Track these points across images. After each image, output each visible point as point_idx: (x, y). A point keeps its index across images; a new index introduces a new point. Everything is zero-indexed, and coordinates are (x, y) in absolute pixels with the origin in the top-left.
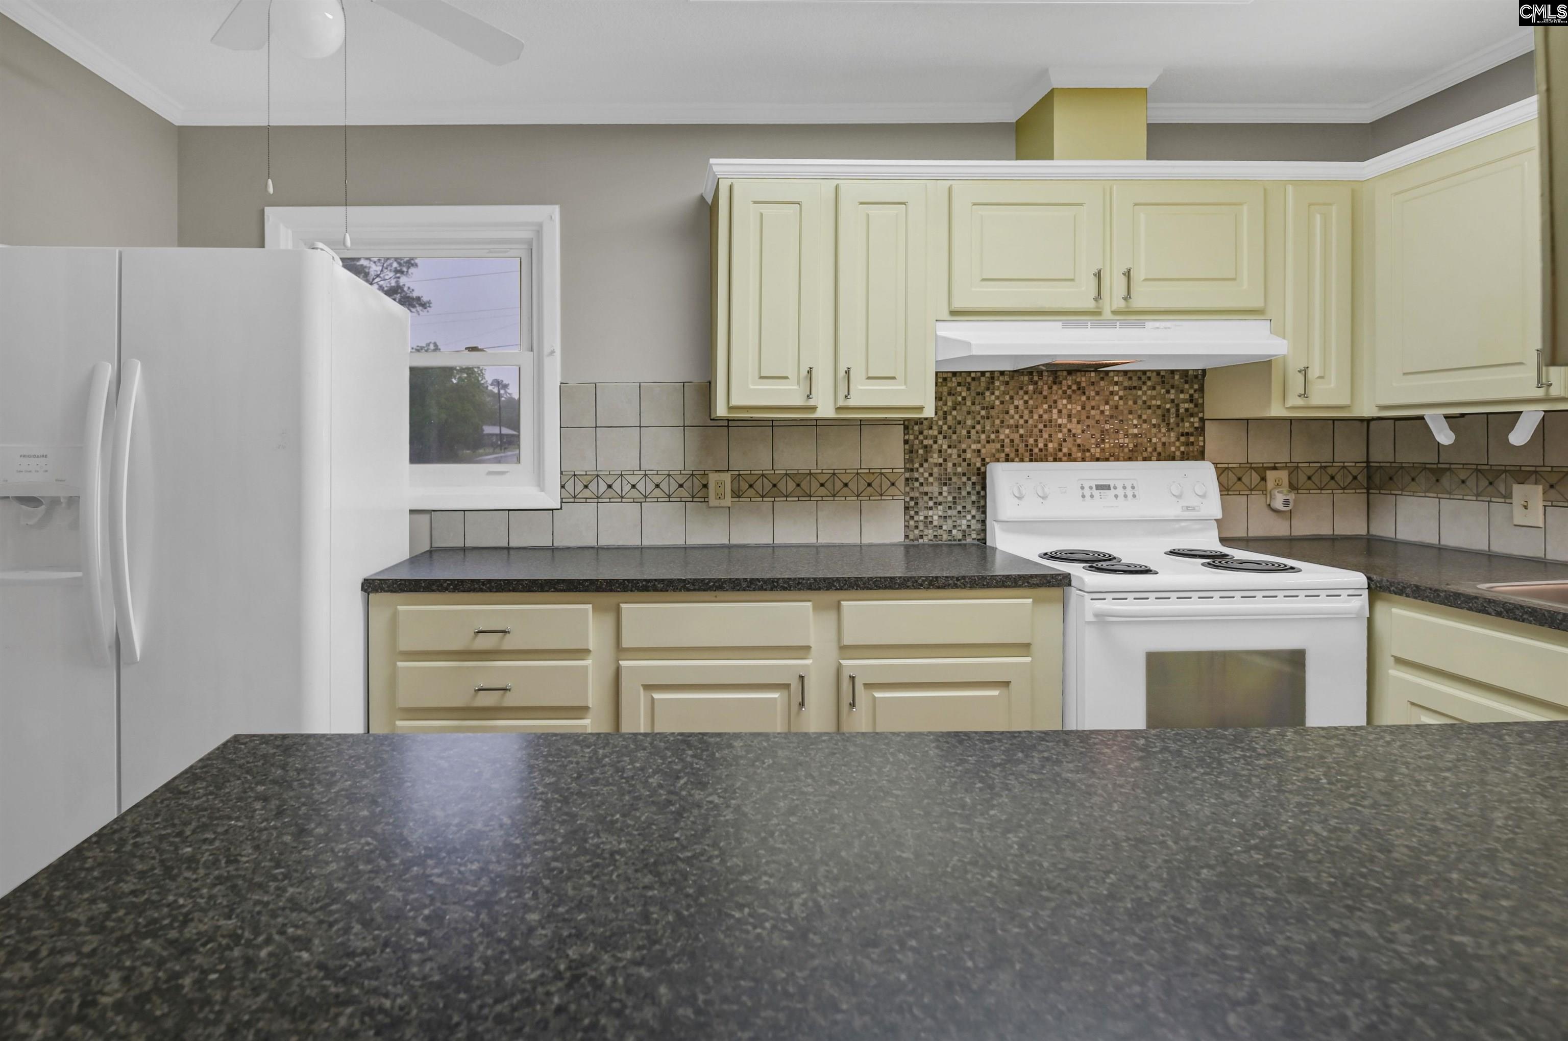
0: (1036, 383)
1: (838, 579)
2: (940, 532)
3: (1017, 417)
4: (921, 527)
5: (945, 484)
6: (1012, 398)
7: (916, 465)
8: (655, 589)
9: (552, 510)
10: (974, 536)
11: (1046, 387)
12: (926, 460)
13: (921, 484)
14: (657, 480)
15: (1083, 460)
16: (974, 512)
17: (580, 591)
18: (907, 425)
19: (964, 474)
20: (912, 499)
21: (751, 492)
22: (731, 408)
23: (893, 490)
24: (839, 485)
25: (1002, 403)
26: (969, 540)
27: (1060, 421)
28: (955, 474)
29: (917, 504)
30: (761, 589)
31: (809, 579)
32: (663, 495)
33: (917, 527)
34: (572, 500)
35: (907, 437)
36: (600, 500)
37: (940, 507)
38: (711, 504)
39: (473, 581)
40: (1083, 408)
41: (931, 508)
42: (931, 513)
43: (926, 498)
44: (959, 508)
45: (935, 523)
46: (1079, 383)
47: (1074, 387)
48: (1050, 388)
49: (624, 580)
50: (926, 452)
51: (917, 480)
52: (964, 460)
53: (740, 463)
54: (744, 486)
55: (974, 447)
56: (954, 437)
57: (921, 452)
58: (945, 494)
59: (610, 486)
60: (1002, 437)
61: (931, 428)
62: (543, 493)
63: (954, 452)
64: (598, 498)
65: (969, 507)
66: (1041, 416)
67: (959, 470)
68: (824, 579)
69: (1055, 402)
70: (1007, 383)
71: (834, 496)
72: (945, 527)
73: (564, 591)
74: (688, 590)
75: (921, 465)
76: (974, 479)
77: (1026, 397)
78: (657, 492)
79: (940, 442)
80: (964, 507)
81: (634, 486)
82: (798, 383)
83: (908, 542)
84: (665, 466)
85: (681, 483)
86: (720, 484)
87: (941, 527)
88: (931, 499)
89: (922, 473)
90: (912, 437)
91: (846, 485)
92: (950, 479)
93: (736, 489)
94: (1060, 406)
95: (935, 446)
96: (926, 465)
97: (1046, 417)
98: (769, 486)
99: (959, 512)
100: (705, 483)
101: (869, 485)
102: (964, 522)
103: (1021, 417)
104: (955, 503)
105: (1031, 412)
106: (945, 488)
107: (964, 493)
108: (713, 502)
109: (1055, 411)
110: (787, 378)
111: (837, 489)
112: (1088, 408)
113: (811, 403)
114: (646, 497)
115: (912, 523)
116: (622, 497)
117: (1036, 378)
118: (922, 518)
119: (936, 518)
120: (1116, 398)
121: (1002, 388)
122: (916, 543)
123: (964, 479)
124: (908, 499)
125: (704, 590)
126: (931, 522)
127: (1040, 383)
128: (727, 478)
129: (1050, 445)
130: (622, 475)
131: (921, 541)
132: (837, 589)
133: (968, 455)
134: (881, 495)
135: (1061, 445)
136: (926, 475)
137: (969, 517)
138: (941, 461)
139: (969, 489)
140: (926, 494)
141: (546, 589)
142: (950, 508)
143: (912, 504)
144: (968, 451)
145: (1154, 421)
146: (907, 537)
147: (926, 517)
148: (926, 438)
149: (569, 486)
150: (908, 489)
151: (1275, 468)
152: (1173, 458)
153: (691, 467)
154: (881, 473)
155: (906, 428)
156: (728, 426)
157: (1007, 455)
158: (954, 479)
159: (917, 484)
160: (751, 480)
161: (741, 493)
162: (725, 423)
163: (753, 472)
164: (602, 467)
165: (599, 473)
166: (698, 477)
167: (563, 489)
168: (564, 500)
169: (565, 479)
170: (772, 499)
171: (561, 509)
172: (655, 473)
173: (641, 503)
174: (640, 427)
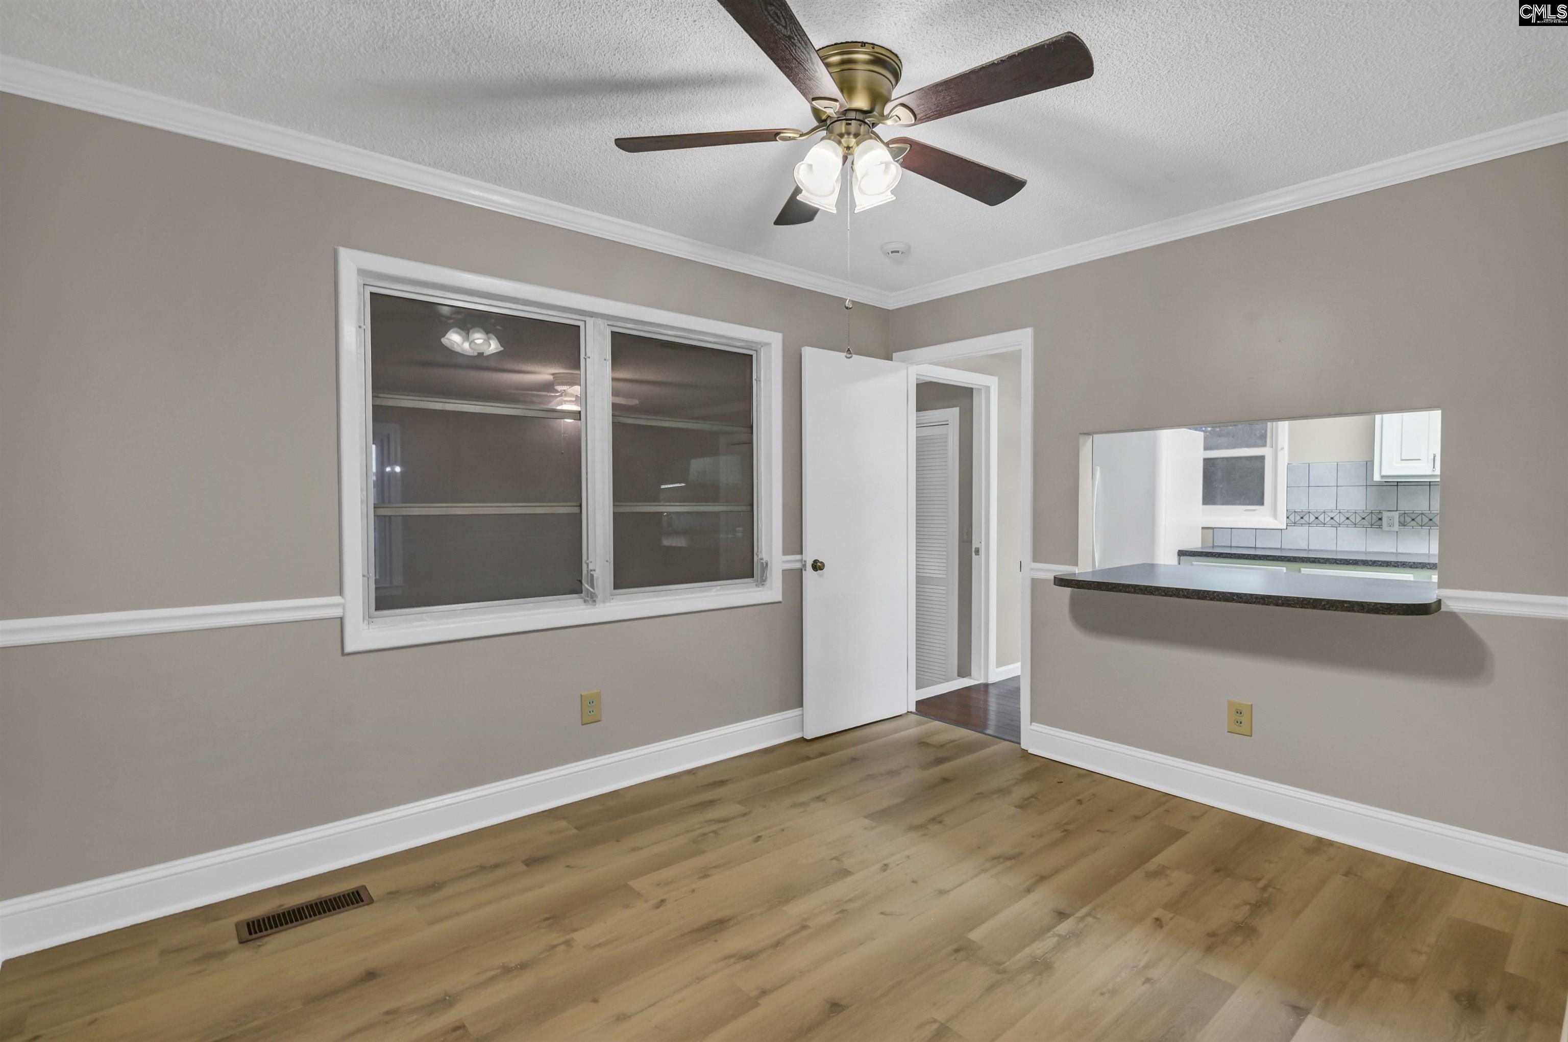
1: (1429, 564)
8: (1319, 563)
9: (1281, 529)
14: (1348, 515)
17: (1279, 561)
21: (1413, 523)
22: (1382, 477)
30: (1380, 565)
31: (1410, 562)
32: (1351, 523)
34: (1293, 525)
36: (1310, 525)
39: (1227, 553)
49: (1302, 557)
53: (1404, 506)
54: (1408, 519)
59: (1317, 518)
62: (1276, 521)
68: (1420, 563)
73: (1270, 560)
74: (1338, 564)
78: (1347, 522)
81: (1332, 518)
82: (1428, 462)
84: (1353, 507)
85: (1363, 517)
86: (1391, 518)
93: (1402, 520)
98: (1426, 520)
100: (1380, 517)
108: (1385, 528)
110: (1420, 460)
114: (1340, 524)
116: (1324, 524)
125: (1347, 564)
128: (1396, 515)
130: (1324, 512)
132: (1428, 569)
141: (1263, 558)
149: (1292, 517)
153: (1371, 507)
156: (1397, 485)
160: (1413, 516)
161: (1406, 524)
162: (1396, 484)
163: (1415, 512)
164: (1312, 508)
165: (1311, 511)
166: (1376, 514)
167: (1288, 519)
168: (1288, 525)
169: (1289, 513)
170: (1429, 528)
171: (1286, 529)
172: (1346, 511)
173: (1337, 527)
174: (1337, 486)
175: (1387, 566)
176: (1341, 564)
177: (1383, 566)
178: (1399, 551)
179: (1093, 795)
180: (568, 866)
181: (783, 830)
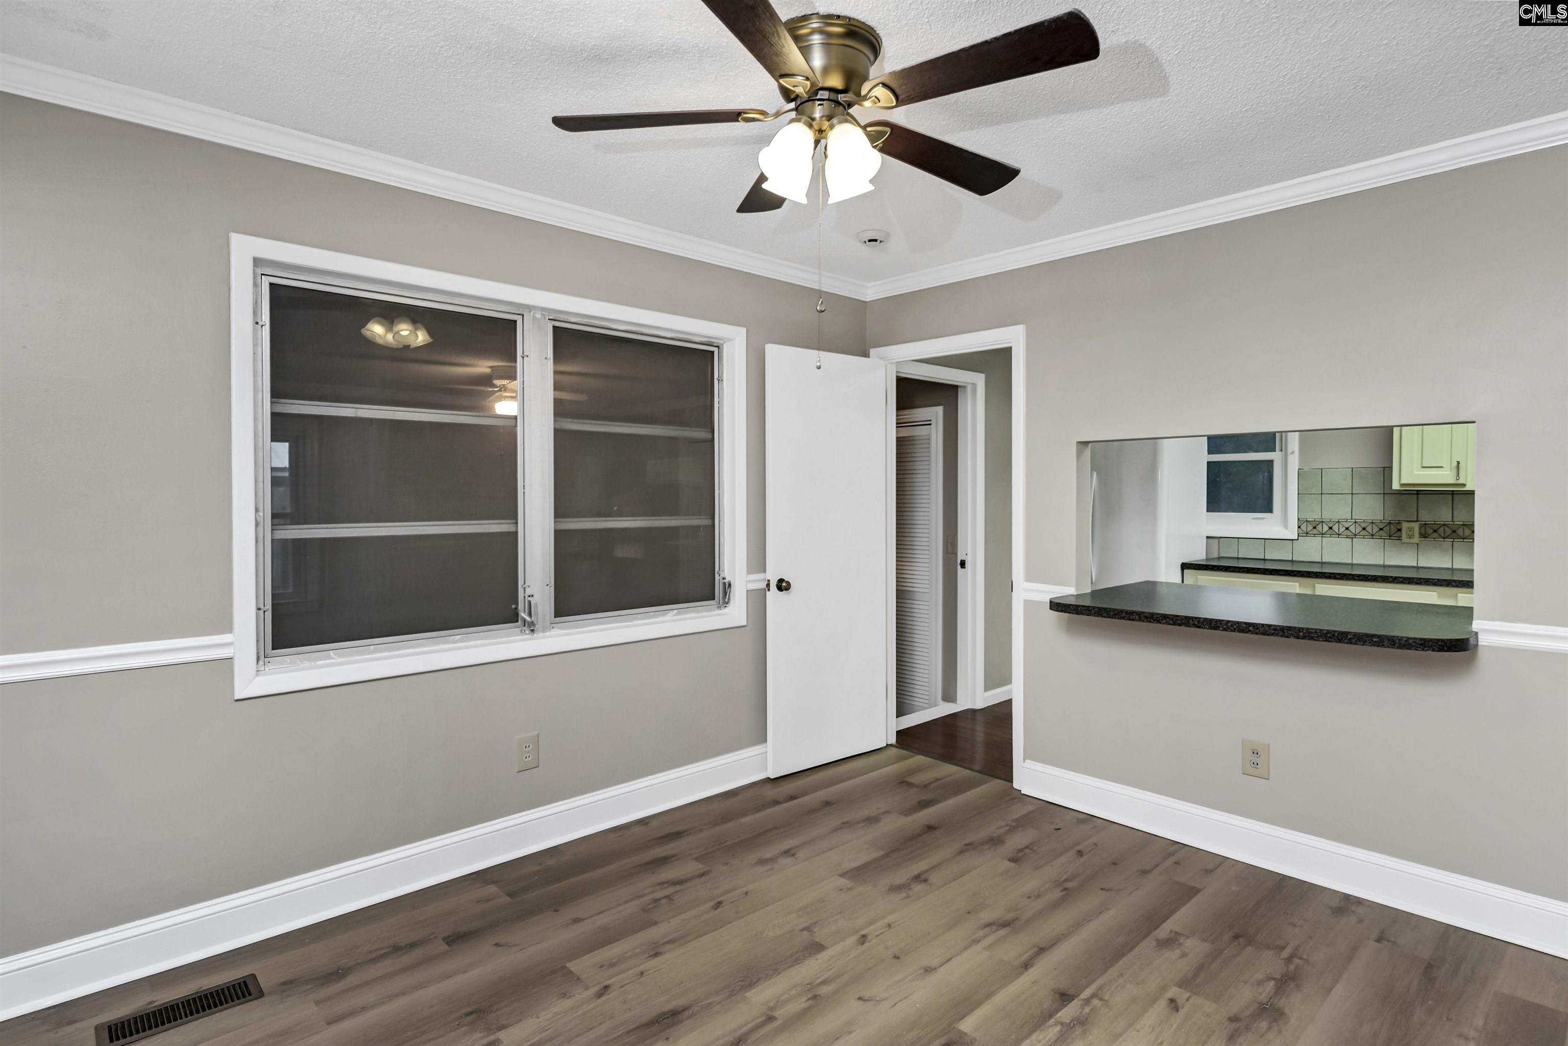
1: (1454, 581)
8: (1335, 578)
9: (1292, 540)
14: (1364, 525)
17: (1289, 575)
21: (1435, 535)
22: (1402, 485)
30: (1400, 582)
31: (1434, 579)
32: (1368, 534)
34: (1305, 535)
36: (1324, 536)
38: (1403, 541)
39: (1235, 567)
49: (1317, 572)
53: (1425, 516)
54: (1430, 531)
59: (1331, 528)
62: (1286, 531)
64: (1322, 534)
68: (1444, 580)
73: (1282, 575)
74: (1355, 580)
78: (1364, 532)
81: (1347, 529)
82: (1451, 470)
84: (1370, 517)
85: (1381, 527)
86: (1411, 529)
93: (1423, 531)
98: (1448, 531)
100: (1399, 528)
108: (1405, 539)
110: (1442, 467)
113: (1461, 481)
114: (1355, 535)
125: (1363, 581)
128: (1416, 526)
130: (1339, 522)
132: (1453, 586)
141: (1273, 573)
149: (1304, 527)
153: (1389, 518)
156: (1417, 494)
160: (1435, 527)
161: (1427, 535)
162: (1416, 492)
163: (1436, 522)
164: (1326, 516)
165: (1324, 520)
166: (1394, 524)
167: (1299, 529)
168: (1300, 535)
169: (1301, 523)
170: (1452, 540)
171: (1298, 539)
172: (1362, 521)
173: (1352, 538)
174: (1352, 494)
178: (1420, 565)
179: (1095, 844)
180: (497, 945)
181: (747, 893)
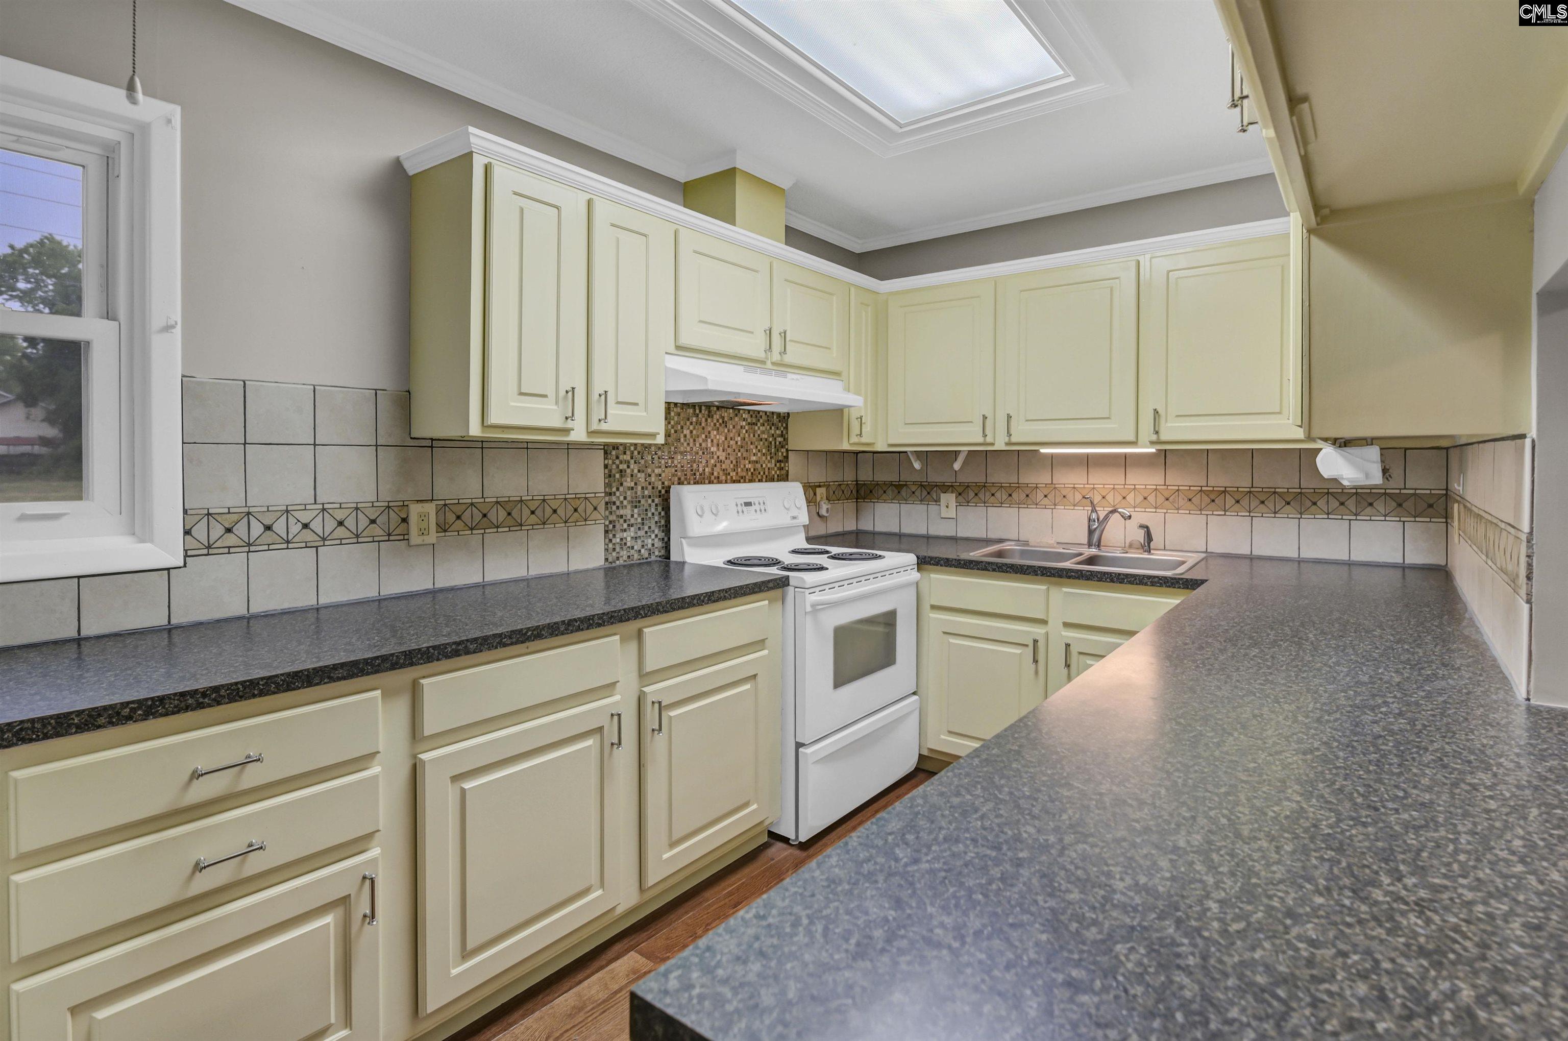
0: (697, 415)
2: (632, 552)
3: (685, 444)
4: (618, 549)
5: (636, 507)
6: (682, 428)
7: (614, 489)
9: (168, 569)
10: (657, 553)
11: (704, 420)
12: (622, 484)
13: (618, 508)
14: (340, 515)
15: (726, 482)
16: (656, 531)
17: (368, 674)
18: (607, 449)
19: (650, 497)
20: (610, 522)
21: (458, 525)
23: (595, 515)
24: (548, 511)
25: (676, 432)
26: (653, 558)
27: (712, 449)
28: (643, 497)
29: (614, 526)
31: (619, 611)
32: (349, 535)
33: (614, 549)
34: (205, 551)
35: (606, 462)
36: (252, 548)
37: (632, 529)
38: (412, 542)
39: (183, 694)
40: (726, 439)
41: (625, 530)
42: (625, 534)
43: (622, 521)
44: (646, 528)
45: (629, 544)
46: (723, 418)
47: (721, 421)
48: (706, 420)
50: (621, 476)
51: (614, 503)
52: (650, 484)
53: (446, 490)
54: (451, 517)
55: (657, 471)
56: (642, 462)
57: (617, 476)
58: (636, 516)
59: (268, 528)
60: (676, 462)
61: (625, 453)
62: (148, 545)
63: (641, 476)
64: (249, 545)
65: (653, 527)
66: (700, 445)
67: (646, 492)
69: (709, 433)
70: (679, 414)
71: (544, 523)
72: (636, 548)
73: (344, 678)
75: (618, 489)
76: (657, 500)
77: (691, 428)
78: (341, 532)
79: (632, 466)
80: (650, 527)
81: (306, 526)
82: (557, 403)
83: (607, 565)
84: (352, 496)
85: (373, 517)
86: (423, 517)
87: (633, 548)
88: (625, 521)
89: (618, 497)
90: (610, 462)
91: (555, 511)
92: (639, 502)
93: (441, 521)
94: (712, 437)
95: (628, 471)
96: (621, 489)
97: (704, 445)
98: (478, 516)
99: (646, 532)
100: (404, 516)
101: (576, 510)
102: (650, 541)
103: (688, 444)
104: (643, 524)
105: (694, 441)
106: (636, 511)
107: (650, 515)
108: (415, 539)
109: (709, 440)
110: (545, 396)
111: (547, 516)
112: (729, 439)
113: (568, 425)
115: (611, 546)
116: (288, 542)
117: (697, 411)
118: (618, 540)
119: (629, 539)
120: (744, 431)
121: (676, 418)
122: (614, 565)
123: (650, 501)
124: (607, 523)
126: (625, 544)
127: (700, 416)
128: (431, 508)
129: (707, 470)
130: (287, 511)
131: (618, 562)
132: (642, 617)
133: (653, 479)
134: (586, 520)
135: (713, 469)
136: (622, 498)
137: (653, 536)
138: (632, 484)
139: (653, 510)
140: (621, 516)
141: (316, 681)
142: (639, 529)
143: (611, 527)
144: (653, 475)
145: (764, 451)
146: (606, 560)
147: (621, 539)
148: (621, 462)
149: (200, 532)
150: (607, 513)
151: (820, 486)
152: (772, 480)
153: (386, 496)
154: (586, 498)
155: (606, 453)
156: (432, 447)
157: (679, 479)
158: (643, 502)
159: (614, 508)
160: (458, 510)
161: (447, 526)
162: (429, 443)
163: (461, 501)
164: (256, 500)
165: (251, 510)
166: (395, 509)
167: (187, 537)
168: (189, 553)
169: (191, 520)
170: (482, 531)
171: (185, 566)
172: (338, 506)
173: (317, 547)
174: (315, 445)
175: (588, 629)
176: (512, 644)
177: (582, 630)
178: (439, 585)
